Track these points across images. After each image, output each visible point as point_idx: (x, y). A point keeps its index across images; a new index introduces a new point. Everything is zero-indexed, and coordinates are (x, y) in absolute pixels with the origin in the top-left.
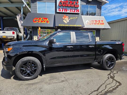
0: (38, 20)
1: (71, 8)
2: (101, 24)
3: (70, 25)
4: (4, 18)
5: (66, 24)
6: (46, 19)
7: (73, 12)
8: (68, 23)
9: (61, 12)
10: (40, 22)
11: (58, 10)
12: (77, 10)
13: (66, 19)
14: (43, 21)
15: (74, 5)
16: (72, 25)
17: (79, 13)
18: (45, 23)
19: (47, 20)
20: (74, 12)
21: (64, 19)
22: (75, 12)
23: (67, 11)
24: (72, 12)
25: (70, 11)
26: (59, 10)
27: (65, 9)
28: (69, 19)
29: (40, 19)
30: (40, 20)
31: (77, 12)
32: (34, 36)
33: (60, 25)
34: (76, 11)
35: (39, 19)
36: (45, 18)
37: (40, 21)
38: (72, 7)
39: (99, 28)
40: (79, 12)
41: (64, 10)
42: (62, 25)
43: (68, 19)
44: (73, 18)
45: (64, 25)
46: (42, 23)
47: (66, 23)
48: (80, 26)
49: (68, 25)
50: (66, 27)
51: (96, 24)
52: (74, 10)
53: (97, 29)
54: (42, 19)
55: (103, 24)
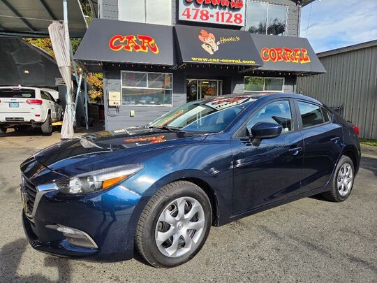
0: (123, 44)
1: (221, 11)
2: (301, 60)
3: (223, 61)
6: (150, 40)
7: (225, 23)
8: (216, 55)
9: (191, 19)
10: (131, 48)
11: (183, 15)
12: (236, 16)
14: (140, 46)
16: (230, 61)
17: (241, 27)
18: (147, 51)
19: (152, 45)
20: (228, 21)
22: (232, 22)
23: (206, 20)
24: (223, 21)
25: (218, 20)
26: (186, 13)
27: (202, 12)
28: (218, 43)
29: (130, 38)
30: (129, 43)
31: (235, 21)
32: (110, 93)
33: (194, 60)
34: (233, 19)
35: (127, 38)
36: (144, 38)
37: (130, 45)
38: (222, 7)
40: (241, 21)
41: (199, 14)
42: (200, 60)
43: (213, 41)
44: (228, 40)
45: (206, 60)
46: (137, 51)
47: (212, 53)
48: (252, 62)
49: (218, 60)
52: (228, 15)
53: (291, 72)
54: (135, 39)
55: (306, 59)
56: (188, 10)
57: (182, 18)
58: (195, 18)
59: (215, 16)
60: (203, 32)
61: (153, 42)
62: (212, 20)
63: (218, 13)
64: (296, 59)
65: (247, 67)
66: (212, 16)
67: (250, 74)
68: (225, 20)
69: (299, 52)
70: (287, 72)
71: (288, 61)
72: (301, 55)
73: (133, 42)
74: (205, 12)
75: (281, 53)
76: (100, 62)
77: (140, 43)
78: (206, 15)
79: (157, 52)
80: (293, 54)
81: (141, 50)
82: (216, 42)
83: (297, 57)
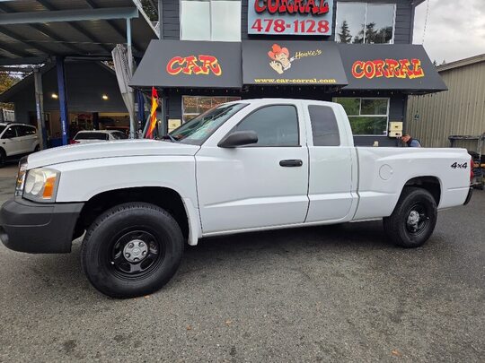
0: (182, 66)
1: (300, 19)
2: (410, 73)
4: (68, 59)
5: (281, 77)
6: (212, 60)
7: (306, 33)
8: (286, 74)
9: (263, 32)
10: (191, 71)
11: (253, 27)
12: (320, 24)
14: (200, 67)
15: (311, 6)
16: (303, 81)
17: (328, 36)
18: (207, 73)
19: (214, 65)
20: (310, 30)
21: (273, 58)
22: (314, 31)
23: (283, 30)
24: (303, 31)
25: (296, 30)
26: (256, 25)
27: (276, 23)
28: (292, 59)
29: (190, 60)
30: (189, 65)
31: (319, 30)
32: (169, 121)
33: (257, 81)
34: (316, 27)
35: (187, 60)
36: (206, 59)
37: (189, 67)
38: (301, 14)
39: (404, 90)
40: (327, 29)
41: (273, 26)
42: (264, 81)
43: (286, 57)
44: (306, 55)
45: (271, 81)
46: (197, 73)
47: (281, 72)
48: (332, 81)
49: (287, 81)
50: (281, 87)
51: (391, 74)
52: (310, 24)
54: (196, 60)
55: (419, 73)
56: (259, 21)
57: (255, 32)
58: (267, 30)
59: (293, 26)
61: (216, 62)
62: (288, 32)
63: (296, 23)
64: (402, 73)
66: (289, 26)
68: (306, 29)
69: (408, 64)
70: (388, 91)
71: (389, 76)
72: (411, 67)
73: (193, 64)
74: (280, 23)
75: (380, 66)
77: (201, 64)
78: (282, 26)
79: (219, 74)
80: (399, 67)
81: (202, 72)
82: (289, 59)
83: (404, 70)
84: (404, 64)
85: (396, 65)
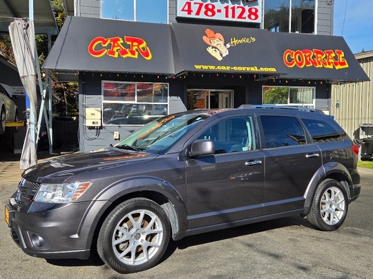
0: (107, 48)
1: (231, 5)
2: (336, 64)
3: (235, 68)
7: (236, 19)
8: (226, 61)
9: (193, 15)
10: (117, 53)
11: (183, 10)
12: (250, 10)
13: (215, 45)
14: (127, 50)
16: (244, 69)
18: (136, 56)
19: (143, 48)
20: (240, 17)
21: (209, 44)
22: (245, 18)
23: (212, 16)
24: (233, 16)
25: (227, 16)
26: (186, 8)
27: (207, 6)
28: (228, 46)
29: (115, 41)
30: (114, 46)
31: (249, 17)
32: (87, 110)
33: (198, 67)
34: (246, 14)
35: (112, 41)
36: (133, 41)
37: (115, 49)
40: (257, 17)
41: (203, 9)
42: (205, 67)
43: (222, 43)
44: (241, 41)
45: (212, 67)
46: (124, 56)
47: (220, 58)
48: (273, 70)
49: (228, 68)
50: (222, 74)
51: (320, 64)
52: (240, 10)
53: (324, 81)
54: (121, 41)
55: (343, 64)
56: (189, 4)
57: (185, 15)
58: (198, 13)
59: (224, 11)
60: (208, 31)
61: (144, 44)
62: (220, 17)
63: (227, 8)
64: (329, 64)
65: (266, 75)
66: (219, 11)
67: (270, 83)
68: (237, 14)
69: (333, 55)
70: (318, 81)
71: (318, 66)
72: (336, 58)
73: (119, 46)
74: (210, 7)
75: (309, 56)
76: (75, 71)
77: (128, 47)
78: (212, 10)
79: (150, 58)
80: (326, 57)
81: (129, 55)
82: (225, 45)
83: (331, 61)
84: (329, 55)
85: (323, 55)
